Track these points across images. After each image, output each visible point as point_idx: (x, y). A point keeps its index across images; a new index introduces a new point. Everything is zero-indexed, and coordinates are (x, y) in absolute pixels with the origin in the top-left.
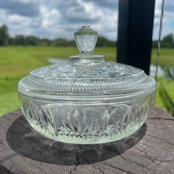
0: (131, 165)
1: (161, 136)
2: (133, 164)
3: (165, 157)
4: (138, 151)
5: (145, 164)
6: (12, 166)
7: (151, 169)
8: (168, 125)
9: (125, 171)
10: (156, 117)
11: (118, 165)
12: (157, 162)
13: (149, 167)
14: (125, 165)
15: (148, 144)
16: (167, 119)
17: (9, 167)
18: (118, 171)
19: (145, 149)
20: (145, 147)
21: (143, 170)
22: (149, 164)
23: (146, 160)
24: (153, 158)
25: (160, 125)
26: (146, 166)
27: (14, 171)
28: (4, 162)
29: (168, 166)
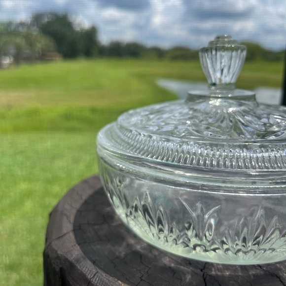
6: (94, 273)
17: (89, 273)
27: (97, 282)
28: (83, 264)
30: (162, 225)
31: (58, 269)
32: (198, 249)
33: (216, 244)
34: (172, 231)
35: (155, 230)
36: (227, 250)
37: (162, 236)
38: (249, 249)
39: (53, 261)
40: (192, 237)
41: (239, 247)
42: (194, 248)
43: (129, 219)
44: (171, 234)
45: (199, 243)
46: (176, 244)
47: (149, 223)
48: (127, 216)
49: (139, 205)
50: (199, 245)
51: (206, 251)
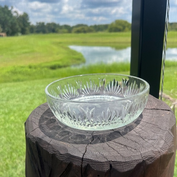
0: (128, 141)
1: (154, 122)
2: (129, 141)
3: (152, 137)
4: (134, 133)
5: (137, 141)
6: (50, 141)
7: (140, 144)
8: (162, 115)
9: (123, 145)
10: (155, 108)
11: (119, 141)
12: (146, 140)
13: (140, 143)
14: (124, 141)
15: (143, 128)
16: (163, 110)
17: (48, 141)
18: (118, 145)
19: (140, 132)
20: (140, 130)
21: (135, 145)
22: (140, 141)
23: (139, 138)
24: (144, 137)
25: (156, 114)
26: (138, 142)
27: (52, 143)
28: (45, 138)
29: (153, 142)
30: (75, 119)
31: (34, 142)
32: (89, 126)
33: (95, 123)
34: (79, 120)
35: (73, 121)
36: (100, 125)
37: (76, 123)
38: (107, 123)
39: (32, 140)
40: (87, 121)
41: (103, 123)
42: (88, 126)
43: (62, 118)
44: (79, 122)
45: (89, 123)
46: (81, 125)
47: (71, 119)
48: (61, 117)
49: (65, 112)
50: (90, 124)
51: (92, 126)
